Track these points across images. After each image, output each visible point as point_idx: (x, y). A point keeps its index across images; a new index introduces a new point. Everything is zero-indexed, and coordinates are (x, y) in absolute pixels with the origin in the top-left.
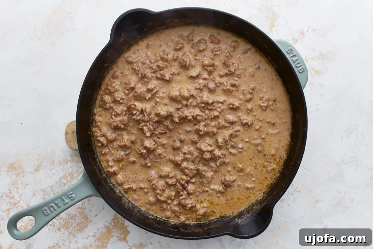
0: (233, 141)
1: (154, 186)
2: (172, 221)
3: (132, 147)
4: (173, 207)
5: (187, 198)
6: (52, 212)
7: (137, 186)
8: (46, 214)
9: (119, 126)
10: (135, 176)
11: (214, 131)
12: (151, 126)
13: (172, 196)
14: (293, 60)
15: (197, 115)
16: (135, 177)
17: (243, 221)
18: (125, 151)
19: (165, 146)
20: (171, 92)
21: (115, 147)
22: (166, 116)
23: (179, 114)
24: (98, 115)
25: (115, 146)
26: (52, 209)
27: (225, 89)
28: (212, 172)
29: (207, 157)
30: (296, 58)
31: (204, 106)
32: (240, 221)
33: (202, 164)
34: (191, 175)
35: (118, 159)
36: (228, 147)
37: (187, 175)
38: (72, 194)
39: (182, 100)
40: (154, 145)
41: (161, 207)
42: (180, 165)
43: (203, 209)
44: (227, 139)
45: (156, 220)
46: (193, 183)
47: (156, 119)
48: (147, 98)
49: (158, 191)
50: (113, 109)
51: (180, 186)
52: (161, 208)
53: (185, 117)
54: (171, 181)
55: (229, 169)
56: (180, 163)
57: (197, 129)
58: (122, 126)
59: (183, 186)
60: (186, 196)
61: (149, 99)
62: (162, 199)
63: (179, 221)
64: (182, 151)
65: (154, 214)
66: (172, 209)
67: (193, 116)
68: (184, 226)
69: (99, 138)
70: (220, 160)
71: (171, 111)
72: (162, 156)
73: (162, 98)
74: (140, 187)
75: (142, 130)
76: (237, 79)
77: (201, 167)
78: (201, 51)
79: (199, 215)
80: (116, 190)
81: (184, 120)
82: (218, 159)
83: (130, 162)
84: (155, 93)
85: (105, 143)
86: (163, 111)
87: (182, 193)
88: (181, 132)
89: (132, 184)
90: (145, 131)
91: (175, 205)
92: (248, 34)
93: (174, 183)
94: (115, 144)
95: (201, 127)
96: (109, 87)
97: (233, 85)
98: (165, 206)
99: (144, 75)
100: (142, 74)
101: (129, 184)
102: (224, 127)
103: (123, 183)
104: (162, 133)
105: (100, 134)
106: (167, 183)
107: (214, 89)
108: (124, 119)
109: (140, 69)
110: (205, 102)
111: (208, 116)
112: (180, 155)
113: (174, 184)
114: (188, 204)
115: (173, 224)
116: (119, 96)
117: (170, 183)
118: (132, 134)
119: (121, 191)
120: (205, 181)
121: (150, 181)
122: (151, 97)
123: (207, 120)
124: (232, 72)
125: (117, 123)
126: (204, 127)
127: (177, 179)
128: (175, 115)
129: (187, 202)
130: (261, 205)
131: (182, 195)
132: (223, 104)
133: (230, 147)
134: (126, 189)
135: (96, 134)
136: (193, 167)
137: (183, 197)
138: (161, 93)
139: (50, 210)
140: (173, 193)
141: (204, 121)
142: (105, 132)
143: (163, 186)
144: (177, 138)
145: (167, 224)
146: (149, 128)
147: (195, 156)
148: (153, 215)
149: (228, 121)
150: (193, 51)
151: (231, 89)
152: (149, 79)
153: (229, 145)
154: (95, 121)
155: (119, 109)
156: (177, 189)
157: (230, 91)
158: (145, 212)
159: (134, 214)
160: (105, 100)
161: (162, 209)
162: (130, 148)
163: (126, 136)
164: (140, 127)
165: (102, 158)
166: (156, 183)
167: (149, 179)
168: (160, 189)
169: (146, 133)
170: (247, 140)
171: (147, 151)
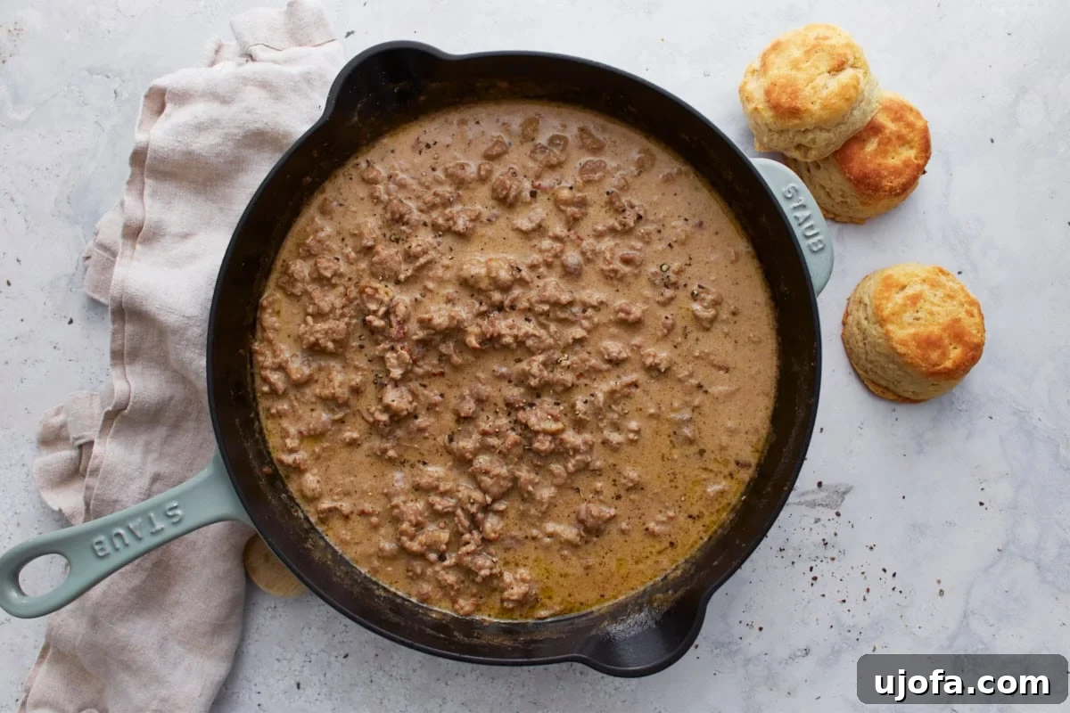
0: (613, 411)
1: (396, 511)
2: (436, 608)
3: (353, 402)
4: (442, 572)
5: (481, 550)
6: (117, 550)
7: (354, 505)
8: (100, 554)
9: (322, 345)
10: (352, 479)
11: (567, 381)
12: (404, 352)
13: (441, 542)
14: (796, 218)
15: (528, 336)
16: (352, 482)
17: (623, 631)
18: (332, 411)
19: (437, 409)
20: (465, 267)
21: (308, 400)
22: (447, 329)
23: (480, 326)
24: (270, 311)
25: (306, 397)
26: (118, 543)
27: (606, 271)
28: (553, 489)
29: (543, 448)
30: (806, 213)
31: (548, 311)
32: (616, 629)
33: (527, 465)
34: (495, 490)
35: (312, 433)
36: (601, 425)
37: (485, 491)
38: (176, 508)
39: (491, 287)
40: (411, 403)
41: (410, 568)
42: (470, 462)
43: (521, 584)
44: (601, 404)
45: (394, 601)
46: (501, 514)
47: (421, 334)
48: (402, 277)
49: (405, 526)
50: (311, 299)
51: (465, 518)
52: (408, 571)
53: (495, 335)
54: (441, 504)
55: (599, 485)
56: (471, 457)
57: (523, 370)
58: (330, 345)
59: (472, 517)
60: (478, 546)
61: (407, 279)
62: (415, 546)
63: (456, 611)
64: (477, 426)
65: (387, 586)
66: (439, 578)
67: (516, 337)
68: (468, 626)
69: (268, 373)
70: (578, 457)
71: (460, 318)
72: (427, 434)
73: (441, 281)
74: (360, 508)
75: (382, 360)
76: (639, 245)
77: (524, 474)
78: (551, 167)
79: (508, 600)
80: (296, 511)
81: (492, 343)
82: (571, 453)
83: (343, 441)
84: (423, 267)
85: (281, 386)
86: (440, 315)
87: (467, 536)
88: (481, 375)
89: (340, 500)
90: (388, 364)
91: (445, 568)
92: (687, 138)
93: (450, 509)
94: (308, 391)
95: (534, 365)
96: (308, 241)
97: (627, 261)
98: (418, 567)
99: (397, 216)
100: (393, 213)
101: (333, 500)
102: (595, 371)
103: (317, 496)
104: (435, 375)
105: (273, 363)
106: (431, 506)
107: (575, 270)
108: (338, 326)
109: (390, 200)
110: (552, 300)
111: (556, 340)
112: (471, 437)
113: (448, 513)
114: (481, 568)
115: (435, 619)
116: (330, 267)
117: (439, 507)
118: (357, 368)
119: (309, 515)
120: (533, 511)
121: (388, 496)
122: (412, 276)
123: (552, 351)
124: (627, 228)
125: (318, 335)
126: (541, 366)
127: (459, 500)
128: (470, 329)
129: (480, 561)
130: (675, 592)
131: (468, 543)
132: (599, 310)
133: (605, 426)
134: (322, 512)
135: (261, 358)
136: (504, 471)
137: (471, 547)
138: (440, 267)
139: (113, 544)
140: (445, 536)
141: (543, 351)
142: (285, 359)
143: (421, 514)
144: (471, 391)
145: (421, 616)
146: (398, 358)
147: (509, 442)
148: (385, 589)
149: (606, 357)
150: (531, 164)
151: (622, 272)
152: (411, 228)
153: (605, 421)
154: (262, 325)
155: (329, 299)
156: (457, 525)
157: (619, 275)
158: (365, 577)
159: (335, 579)
160: (292, 273)
161: (411, 574)
162: (346, 404)
163: (340, 372)
164: (377, 353)
165: (269, 425)
166: (402, 504)
167: (385, 491)
168: (410, 521)
169: (391, 369)
170: (652, 411)
171: (391, 417)
